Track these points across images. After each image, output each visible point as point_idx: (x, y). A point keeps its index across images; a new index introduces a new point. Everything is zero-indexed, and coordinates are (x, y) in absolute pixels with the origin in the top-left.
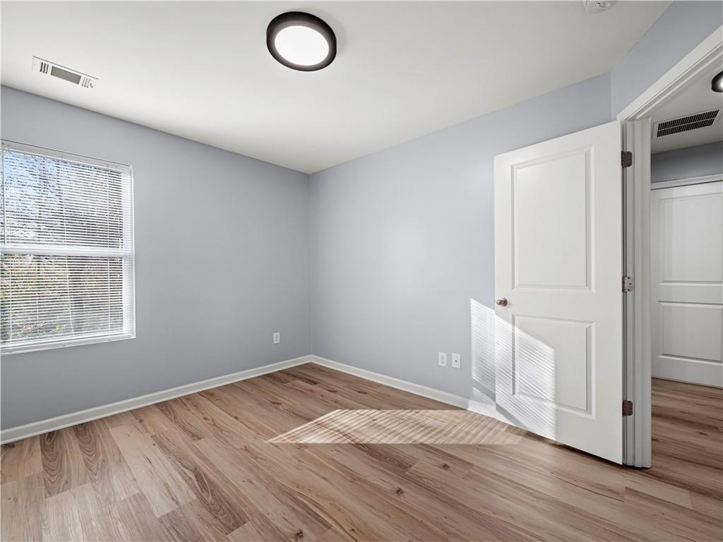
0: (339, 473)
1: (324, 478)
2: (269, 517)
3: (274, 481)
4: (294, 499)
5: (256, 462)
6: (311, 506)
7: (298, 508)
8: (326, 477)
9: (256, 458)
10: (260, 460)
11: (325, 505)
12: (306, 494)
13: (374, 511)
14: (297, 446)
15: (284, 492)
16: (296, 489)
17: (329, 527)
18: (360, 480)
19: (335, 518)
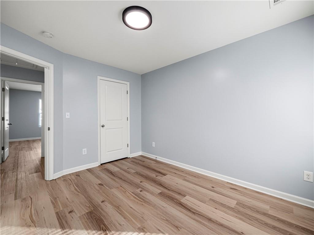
0: (124, 209)
1: (131, 208)
2: (151, 195)
3: (153, 207)
4: (143, 200)
5: (166, 218)
6: (137, 198)
7: (142, 197)
8: (130, 208)
9: (167, 220)
10: (164, 219)
11: (132, 198)
12: (139, 202)
13: (116, 196)
14: (145, 229)
15: (147, 202)
16: (143, 203)
17: (132, 193)
18: (115, 206)
19: (129, 194)
